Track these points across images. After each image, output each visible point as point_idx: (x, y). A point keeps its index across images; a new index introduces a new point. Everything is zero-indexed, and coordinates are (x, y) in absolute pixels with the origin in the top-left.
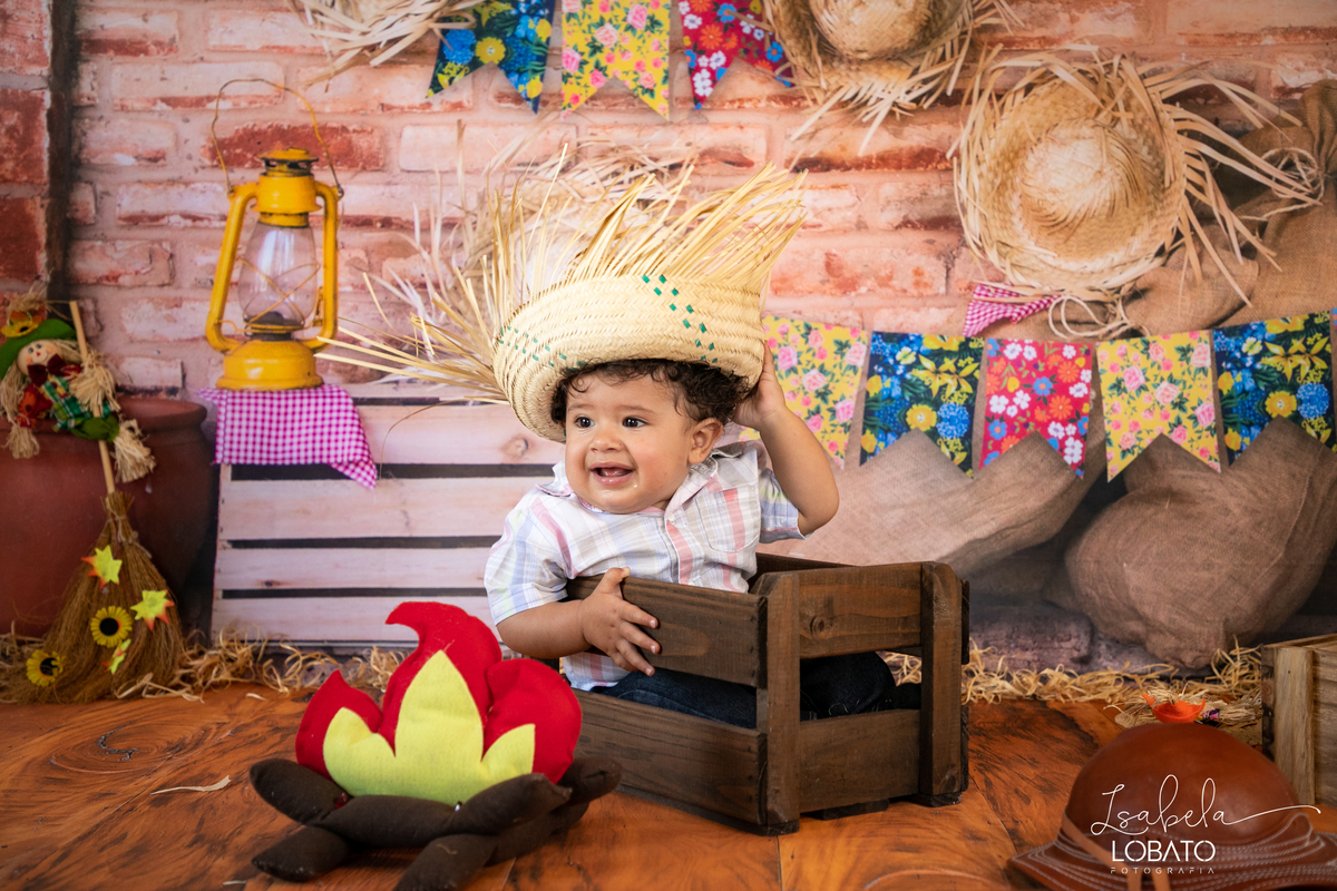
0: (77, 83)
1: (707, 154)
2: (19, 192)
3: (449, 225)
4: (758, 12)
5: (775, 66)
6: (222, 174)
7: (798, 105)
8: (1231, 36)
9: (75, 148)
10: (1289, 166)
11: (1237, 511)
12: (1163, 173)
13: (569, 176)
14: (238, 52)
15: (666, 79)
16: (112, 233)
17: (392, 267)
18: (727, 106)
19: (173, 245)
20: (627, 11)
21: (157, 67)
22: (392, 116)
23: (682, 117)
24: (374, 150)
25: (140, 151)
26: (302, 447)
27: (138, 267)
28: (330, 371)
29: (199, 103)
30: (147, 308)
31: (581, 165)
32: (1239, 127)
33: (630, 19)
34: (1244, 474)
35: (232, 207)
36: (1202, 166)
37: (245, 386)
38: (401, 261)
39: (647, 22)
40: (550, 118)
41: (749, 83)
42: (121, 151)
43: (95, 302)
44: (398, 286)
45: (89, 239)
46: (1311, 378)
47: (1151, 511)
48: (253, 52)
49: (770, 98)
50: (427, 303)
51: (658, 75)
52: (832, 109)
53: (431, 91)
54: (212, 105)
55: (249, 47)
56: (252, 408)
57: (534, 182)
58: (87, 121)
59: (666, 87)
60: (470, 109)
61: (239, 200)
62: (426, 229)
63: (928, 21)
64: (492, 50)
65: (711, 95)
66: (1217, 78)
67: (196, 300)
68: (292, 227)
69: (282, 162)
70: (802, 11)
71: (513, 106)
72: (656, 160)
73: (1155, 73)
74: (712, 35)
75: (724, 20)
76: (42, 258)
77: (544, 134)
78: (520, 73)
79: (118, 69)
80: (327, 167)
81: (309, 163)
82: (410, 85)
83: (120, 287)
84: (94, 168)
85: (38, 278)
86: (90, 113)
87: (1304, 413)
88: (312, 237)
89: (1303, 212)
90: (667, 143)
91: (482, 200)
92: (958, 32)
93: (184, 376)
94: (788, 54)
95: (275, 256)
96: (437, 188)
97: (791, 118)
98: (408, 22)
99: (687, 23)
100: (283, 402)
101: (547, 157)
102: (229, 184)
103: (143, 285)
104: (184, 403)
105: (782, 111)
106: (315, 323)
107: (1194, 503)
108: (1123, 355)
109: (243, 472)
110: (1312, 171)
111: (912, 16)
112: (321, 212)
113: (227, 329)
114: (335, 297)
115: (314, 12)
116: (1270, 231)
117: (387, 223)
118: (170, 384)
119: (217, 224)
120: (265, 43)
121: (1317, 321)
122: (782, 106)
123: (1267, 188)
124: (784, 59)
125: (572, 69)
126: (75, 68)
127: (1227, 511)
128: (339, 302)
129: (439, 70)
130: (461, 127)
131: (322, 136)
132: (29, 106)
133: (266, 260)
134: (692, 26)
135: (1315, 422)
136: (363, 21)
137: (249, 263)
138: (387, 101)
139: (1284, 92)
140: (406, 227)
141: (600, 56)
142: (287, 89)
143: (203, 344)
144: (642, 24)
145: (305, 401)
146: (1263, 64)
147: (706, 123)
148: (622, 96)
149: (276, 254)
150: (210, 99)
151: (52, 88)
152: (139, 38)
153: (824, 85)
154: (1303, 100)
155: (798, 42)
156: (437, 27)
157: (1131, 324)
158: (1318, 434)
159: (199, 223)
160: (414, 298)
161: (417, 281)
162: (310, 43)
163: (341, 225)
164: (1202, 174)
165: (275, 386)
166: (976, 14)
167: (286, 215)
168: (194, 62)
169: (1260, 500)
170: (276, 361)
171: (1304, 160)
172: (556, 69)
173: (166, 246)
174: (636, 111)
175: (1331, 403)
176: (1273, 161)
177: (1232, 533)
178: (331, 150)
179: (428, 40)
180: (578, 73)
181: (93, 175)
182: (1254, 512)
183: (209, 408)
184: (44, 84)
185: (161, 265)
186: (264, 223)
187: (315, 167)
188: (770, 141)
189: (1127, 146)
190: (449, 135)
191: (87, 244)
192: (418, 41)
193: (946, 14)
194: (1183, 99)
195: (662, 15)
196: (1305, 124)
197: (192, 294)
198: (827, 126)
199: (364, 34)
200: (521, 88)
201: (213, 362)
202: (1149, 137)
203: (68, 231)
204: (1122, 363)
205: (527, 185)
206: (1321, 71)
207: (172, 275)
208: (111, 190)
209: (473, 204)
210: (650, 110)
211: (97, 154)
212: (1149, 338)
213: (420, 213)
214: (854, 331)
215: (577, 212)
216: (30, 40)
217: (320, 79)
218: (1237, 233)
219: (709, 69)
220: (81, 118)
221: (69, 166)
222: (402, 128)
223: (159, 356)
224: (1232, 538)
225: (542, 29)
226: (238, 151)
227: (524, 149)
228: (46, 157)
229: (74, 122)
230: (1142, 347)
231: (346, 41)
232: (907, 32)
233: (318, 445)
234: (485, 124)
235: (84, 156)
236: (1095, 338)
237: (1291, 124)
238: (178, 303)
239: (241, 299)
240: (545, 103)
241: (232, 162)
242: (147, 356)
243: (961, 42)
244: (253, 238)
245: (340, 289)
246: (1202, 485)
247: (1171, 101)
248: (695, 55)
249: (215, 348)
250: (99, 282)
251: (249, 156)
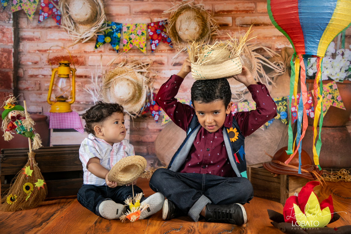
0: (19, 47)
1: (155, 62)
2: (7, 70)
3: (99, 77)
4: (165, 31)
5: (169, 43)
6: (50, 66)
7: (174, 52)
8: (266, 37)
9: (19, 61)
10: (278, 65)
11: (267, 139)
12: (252, 66)
13: (125, 67)
14: (54, 40)
15: (145, 46)
16: (27, 79)
17: (87, 86)
18: (159, 52)
19: (40, 82)
20: (137, 31)
21: (36, 43)
22: (87, 54)
23: (149, 54)
24: (83, 61)
25: (33, 61)
26: (68, 125)
27: (32, 86)
28: (74, 109)
29: (45, 51)
30: (35, 95)
31: (127, 64)
32: (268, 57)
33: (138, 33)
34: (269, 131)
35: (53, 73)
36: (260, 65)
37: (56, 112)
38: (89, 85)
39: (141, 34)
40: (121, 54)
41: (163, 47)
42: (29, 61)
43: (23, 94)
44: (88, 90)
45: (22, 80)
46: (283, 111)
47: (249, 139)
48: (57, 40)
49: (168, 50)
50: (94, 94)
51: (144, 45)
52: (181, 52)
53: (95, 49)
54: (48, 51)
55: (56, 39)
56: (57, 117)
57: (117, 68)
58: (21, 55)
59: (146, 47)
60: (103, 52)
61: (54, 72)
62: (94, 78)
63: (202, 34)
64: (108, 39)
65: (155, 49)
66: (263, 46)
67: (45, 93)
68: (65, 78)
69: (63, 64)
70: (175, 31)
71: (112, 51)
72: (143, 63)
73: (250, 45)
74: (155, 36)
75: (158, 33)
76: (12, 84)
77: (119, 58)
78: (114, 44)
79: (28, 44)
80: (73, 65)
81: (69, 64)
82: (90, 47)
83: (29, 91)
84: (23, 65)
85: (11, 89)
86: (22, 53)
87: (282, 118)
88: (70, 80)
89: (281, 75)
90: (146, 60)
91: (106, 72)
92: (208, 36)
93: (43, 110)
94: (172, 40)
95: (62, 84)
96: (96, 69)
97: (172, 54)
98: (90, 33)
99: (150, 34)
100: (64, 115)
101: (120, 62)
102: (52, 68)
103: (34, 90)
104: (43, 115)
105: (170, 53)
106: (71, 98)
107: (258, 137)
108: (244, 105)
109: (55, 130)
110: (283, 66)
111: (198, 32)
112: (72, 74)
113: (52, 99)
114: (75, 93)
115: (70, 31)
116: (274, 79)
117: (86, 77)
118: (40, 111)
119: (49, 77)
120: (59, 38)
121: (284, 98)
122: (170, 52)
123: (274, 70)
124: (171, 42)
125: (125, 44)
126: (19, 44)
127: (265, 139)
128: (76, 94)
129: (97, 44)
130: (101, 56)
131: (72, 58)
132: (9, 52)
133: (60, 85)
134: (151, 34)
135: (284, 120)
136: (80, 33)
137: (56, 85)
138: (86, 50)
139: (277, 49)
140: (90, 77)
141: (131, 41)
142: (64, 48)
143: (46, 103)
144: (140, 34)
145: (69, 115)
146: (273, 43)
147: (154, 55)
148: (136, 49)
149: (62, 83)
150: (48, 50)
151: (14, 48)
152: (32, 37)
153: (179, 47)
154: (281, 51)
155: (174, 38)
156: (96, 35)
157: (245, 99)
158: (285, 123)
159: (45, 77)
160: (92, 93)
161: (92, 89)
162: (69, 38)
163: (76, 77)
164: (260, 67)
165: (62, 112)
166: (212, 32)
167: (64, 75)
168: (44, 42)
169: (272, 136)
170: (62, 106)
171: (282, 64)
172: (122, 44)
173: (39, 82)
174: (139, 53)
175: (287, 116)
176: (275, 64)
177: (267, 143)
178: (74, 61)
179: (94, 37)
180: (126, 44)
181: (23, 67)
182: (271, 139)
183: (48, 116)
184: (12, 47)
185: (38, 86)
186: (59, 77)
187: (70, 65)
188: (168, 59)
189: (244, 60)
190: (99, 58)
191: (22, 81)
192: (92, 38)
193: (205, 32)
194: (256, 51)
195: (145, 32)
196: (282, 56)
197: (44, 92)
198: (180, 56)
199: (80, 36)
200: (114, 48)
201: (49, 107)
202: (249, 59)
203: (18, 78)
204: (243, 107)
205: (116, 69)
206: (285, 45)
207: (40, 88)
208: (27, 69)
209: (104, 72)
210: (142, 52)
211: (23, 62)
212: (249, 102)
213: (93, 75)
214: (186, 100)
215: (127, 74)
216: (9, 38)
217: (71, 46)
218: (268, 79)
219: (155, 44)
220: (20, 54)
221: (18, 65)
222: (89, 56)
223: (37, 105)
224: (266, 145)
225: (119, 35)
226: (54, 61)
227: (115, 61)
228: (13, 63)
229: (19, 55)
230: (247, 104)
231: (76, 38)
232: (197, 36)
233: (71, 125)
234: (107, 55)
235: (21, 62)
236: (238, 102)
237: (279, 56)
238: (41, 94)
239: (55, 93)
240: (120, 51)
241: (52, 64)
242: (34, 105)
243: (209, 38)
244: (57, 80)
245: (76, 91)
246: (260, 133)
247: (253, 51)
248: (152, 41)
249: (49, 104)
250: (24, 89)
251: (56, 62)
